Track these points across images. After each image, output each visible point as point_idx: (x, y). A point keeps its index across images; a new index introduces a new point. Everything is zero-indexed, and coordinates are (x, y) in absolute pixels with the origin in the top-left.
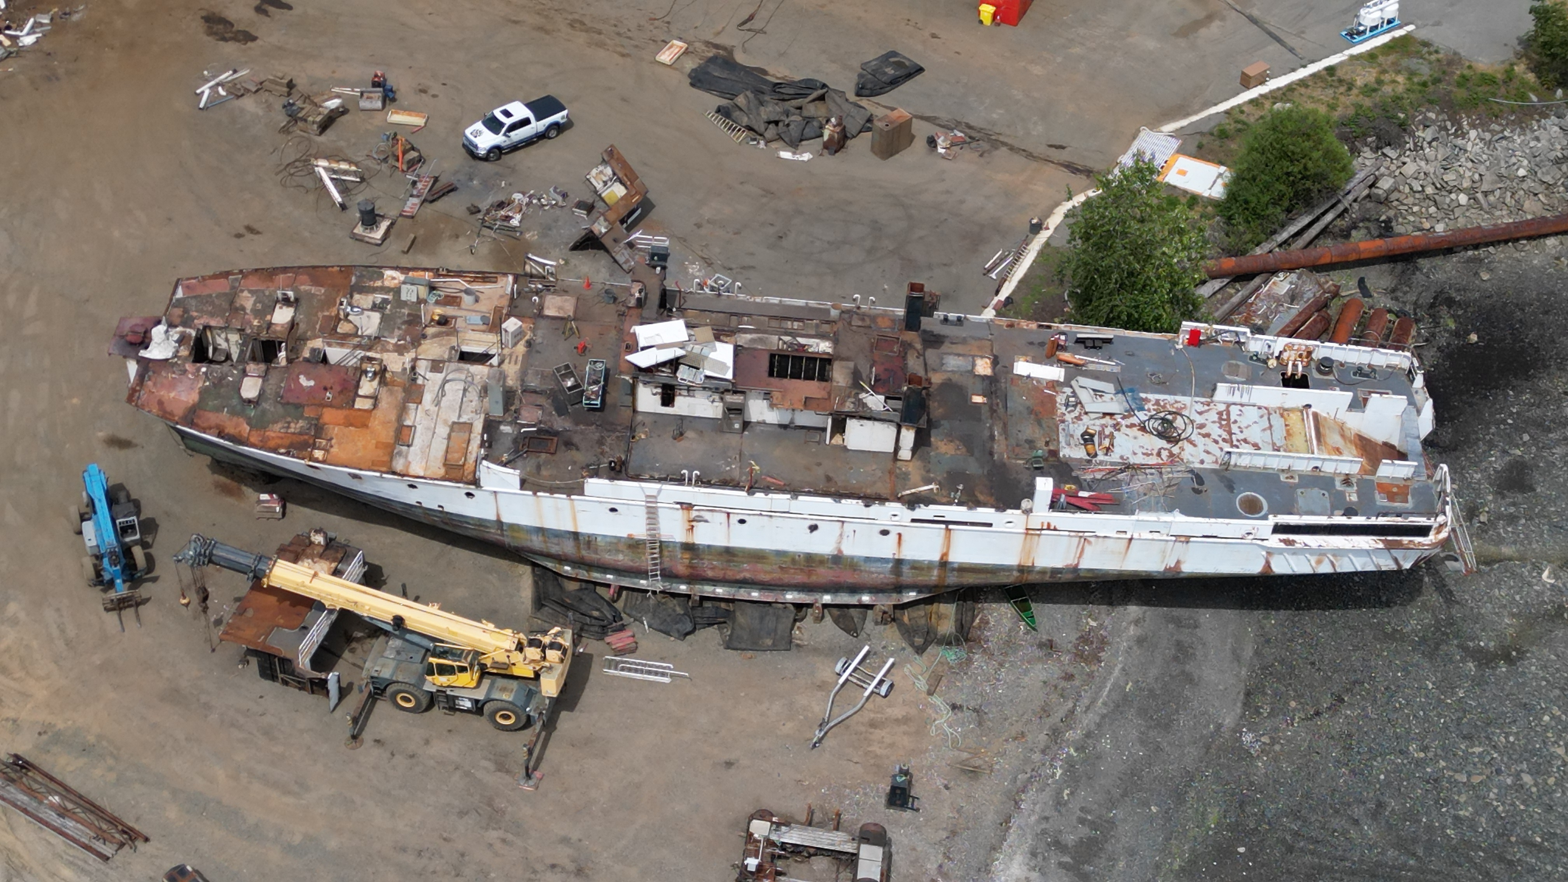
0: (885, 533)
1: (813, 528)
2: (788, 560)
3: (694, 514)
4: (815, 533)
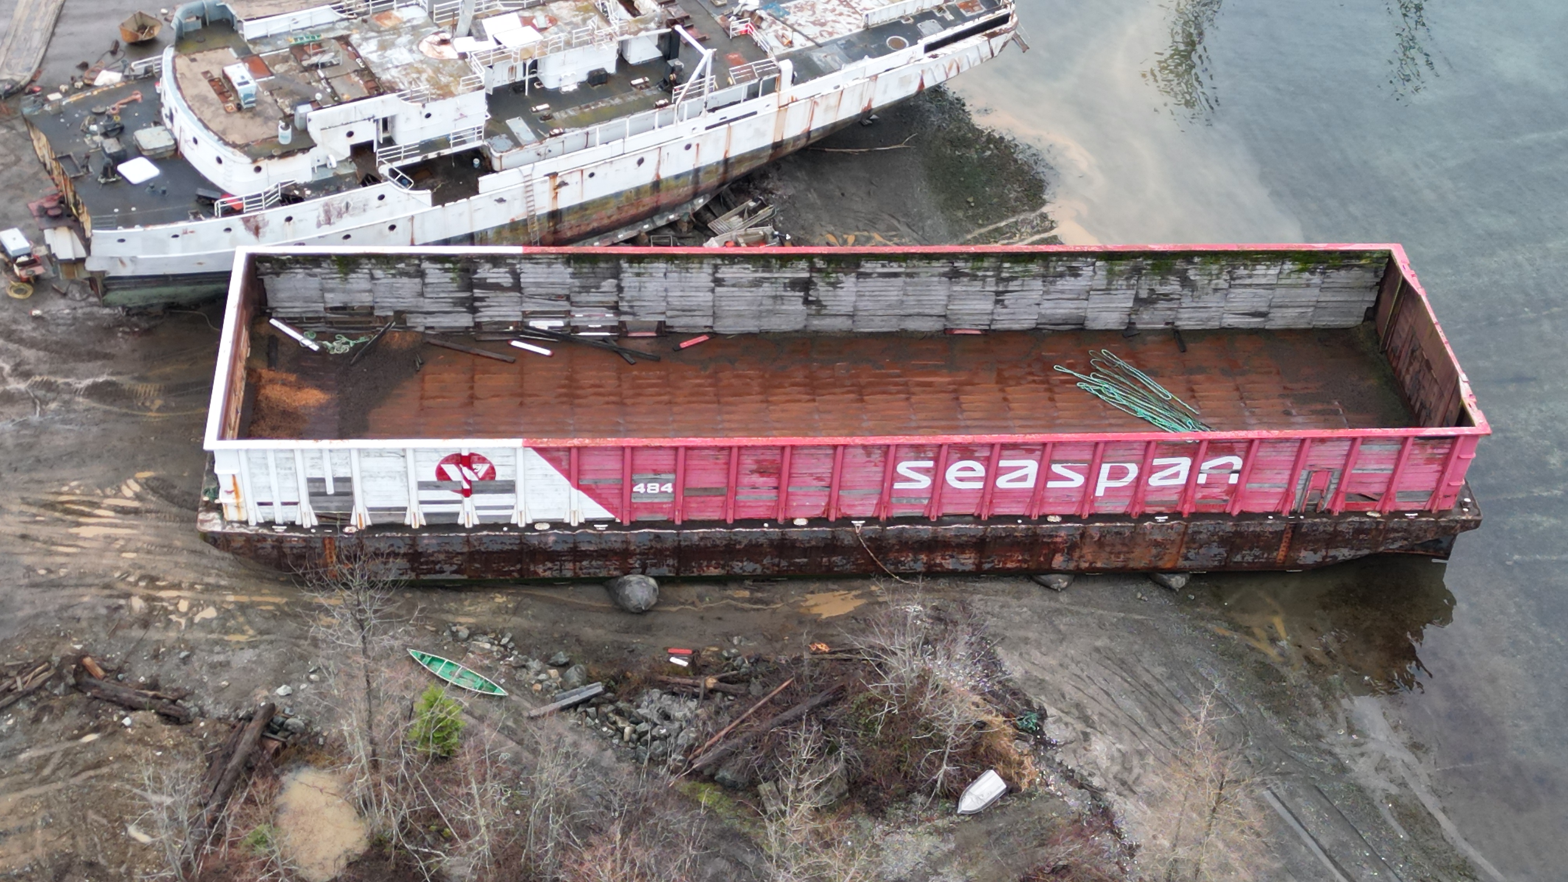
0: (688, 147)
1: (641, 161)
2: (623, 199)
3: (558, 180)
4: (642, 165)
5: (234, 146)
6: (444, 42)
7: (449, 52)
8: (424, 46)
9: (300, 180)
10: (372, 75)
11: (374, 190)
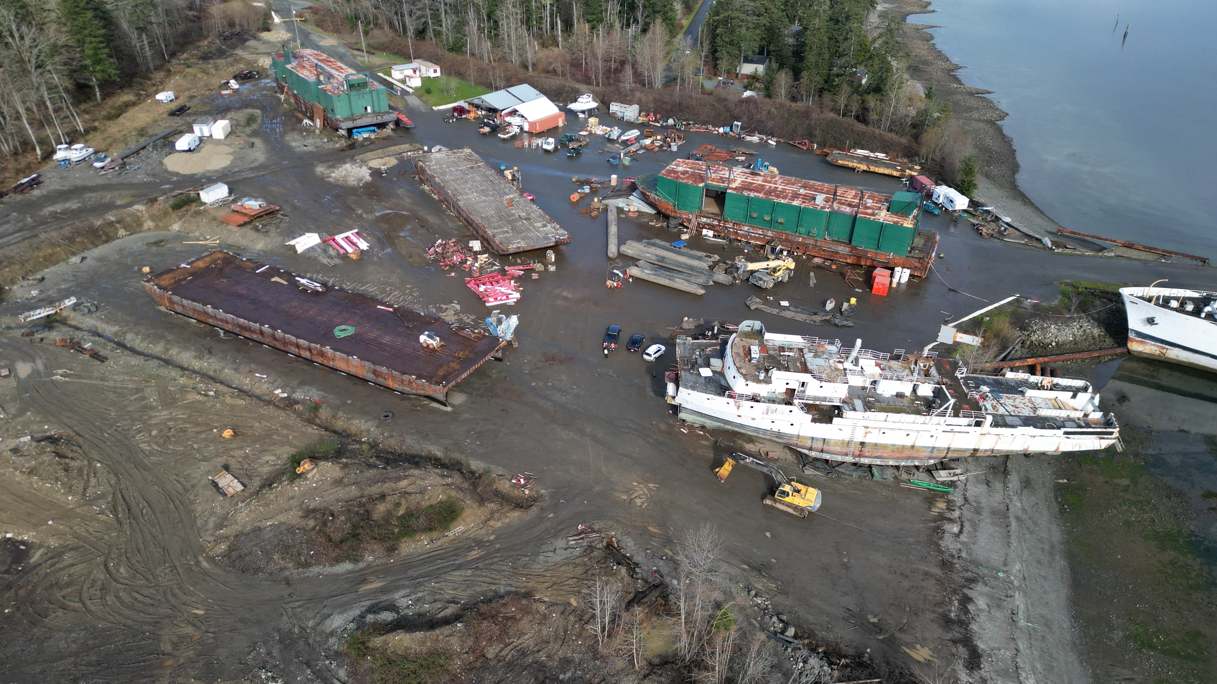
0: (932, 436)
1: (908, 434)
2: (895, 448)
3: (868, 430)
4: (908, 437)
5: (741, 373)
6: (840, 362)
7: (840, 366)
8: (831, 361)
9: (762, 395)
10: (806, 365)
11: (789, 408)
